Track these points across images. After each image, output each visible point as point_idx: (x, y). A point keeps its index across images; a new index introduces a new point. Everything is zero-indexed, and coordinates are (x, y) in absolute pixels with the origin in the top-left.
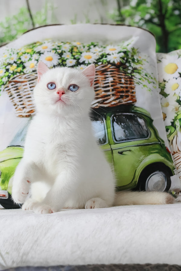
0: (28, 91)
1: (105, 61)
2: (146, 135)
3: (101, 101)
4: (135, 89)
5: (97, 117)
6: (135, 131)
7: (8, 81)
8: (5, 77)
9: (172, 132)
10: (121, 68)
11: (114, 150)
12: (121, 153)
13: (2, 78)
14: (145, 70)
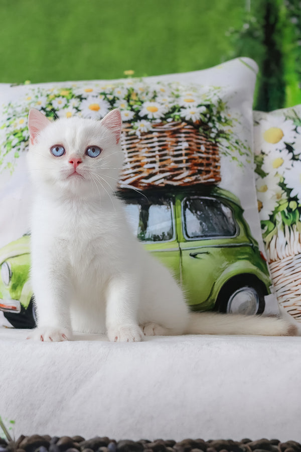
1: (177, 117)
2: (232, 232)
3: (169, 176)
4: (220, 161)
5: (161, 198)
6: (216, 224)
9: (270, 230)
10: (201, 130)
11: (183, 250)
12: (194, 256)
13: (22, 131)
14: (236, 134)
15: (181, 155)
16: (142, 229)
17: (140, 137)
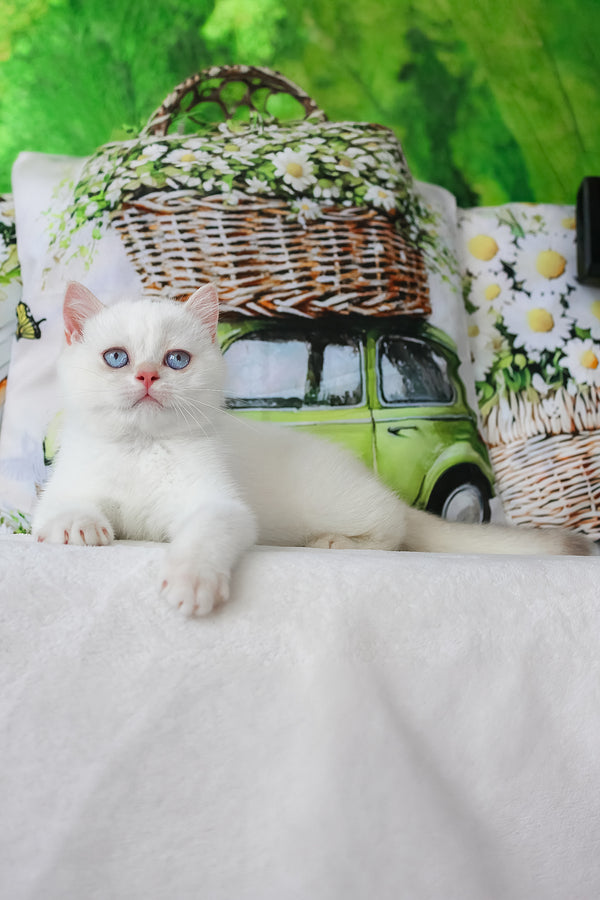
0: (175, 240)
1: (359, 201)
2: (448, 396)
3: (356, 298)
4: (428, 281)
5: (344, 335)
6: (428, 383)
7: (121, 201)
9: (488, 396)
11: (378, 422)
12: (395, 432)
14: (442, 240)
15: (372, 265)
16: (311, 384)
17: (305, 227)
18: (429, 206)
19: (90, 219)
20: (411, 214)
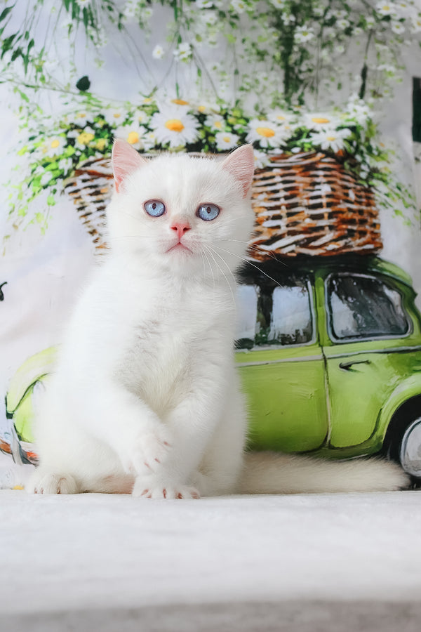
1: (307, 146)
2: (403, 328)
3: (303, 240)
4: (378, 216)
5: (292, 277)
6: (379, 316)
7: (74, 168)
8: (67, 158)
10: (346, 165)
11: (329, 358)
12: (347, 367)
13: (58, 161)
14: (395, 175)
15: (320, 206)
16: (261, 325)
18: (382, 145)
19: (45, 187)
20: (362, 153)
